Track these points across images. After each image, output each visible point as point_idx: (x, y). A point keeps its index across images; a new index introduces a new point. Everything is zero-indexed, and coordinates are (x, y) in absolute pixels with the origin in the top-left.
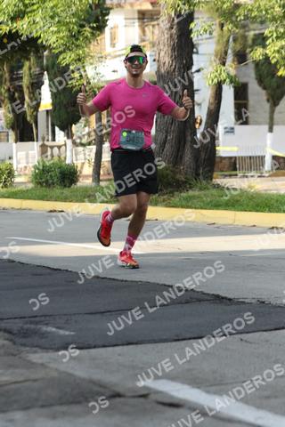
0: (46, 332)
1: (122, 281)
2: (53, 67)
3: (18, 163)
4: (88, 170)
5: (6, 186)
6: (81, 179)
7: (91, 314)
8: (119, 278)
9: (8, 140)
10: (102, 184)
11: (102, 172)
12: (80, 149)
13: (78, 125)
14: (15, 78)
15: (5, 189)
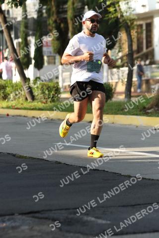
0: (87, 221)
1: (150, 179)
2: (92, 3)
3: (64, 81)
4: (121, 88)
5: (53, 101)
6: (115, 96)
7: (124, 206)
8: (147, 178)
9: (55, 63)
10: (133, 100)
11: (132, 90)
12: (115, 70)
13: (113, 50)
14: (61, 11)
15: (53, 103)
